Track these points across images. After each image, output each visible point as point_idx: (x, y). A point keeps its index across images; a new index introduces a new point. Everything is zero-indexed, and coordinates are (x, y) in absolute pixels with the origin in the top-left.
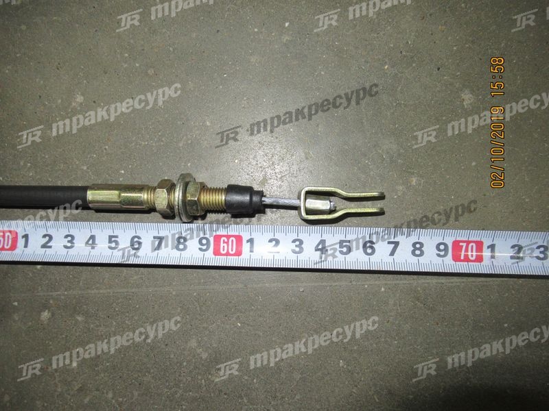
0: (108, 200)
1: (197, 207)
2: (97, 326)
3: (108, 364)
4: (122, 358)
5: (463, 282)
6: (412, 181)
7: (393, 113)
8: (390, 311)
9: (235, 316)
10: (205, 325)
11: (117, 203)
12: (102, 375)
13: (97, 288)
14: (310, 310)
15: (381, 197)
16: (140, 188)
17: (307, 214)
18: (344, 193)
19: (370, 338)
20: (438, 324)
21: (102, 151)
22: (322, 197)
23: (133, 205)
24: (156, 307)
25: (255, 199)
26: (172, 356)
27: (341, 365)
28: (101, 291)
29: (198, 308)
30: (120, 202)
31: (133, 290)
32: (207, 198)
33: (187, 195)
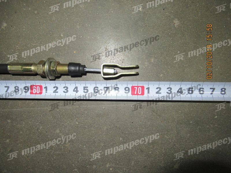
0: (17, 70)
1: (56, 73)
2: (17, 124)
3: (22, 140)
4: (28, 138)
5: (173, 104)
6: (152, 60)
7: (143, 30)
8: (142, 117)
9: (75, 119)
10: (63, 124)
11: (21, 71)
12: (20, 145)
13: (16, 108)
14: (107, 117)
15: (137, 67)
16: (31, 65)
17: (104, 75)
18: (120, 66)
19: (133, 128)
20: (162, 122)
21: (16, 48)
22: (111, 68)
23: (28, 72)
24: (42, 116)
25: (81, 68)
26: (49, 137)
27: (121, 140)
28: (18, 110)
29: (59, 117)
30: (22, 71)
31: (32, 109)
32: (60, 69)
33: (51, 67)
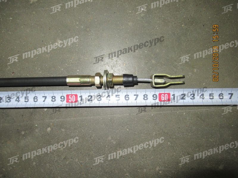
1: (112, 83)
2: (70, 133)
3: (75, 148)
4: (81, 145)
5: (216, 110)
6: (195, 70)
7: (186, 44)
8: (188, 122)
9: (126, 127)
10: (114, 131)
11: (79, 83)
12: (73, 152)
13: (70, 118)
14: (156, 123)
15: (183, 77)
16: (89, 77)
17: (155, 85)
18: (169, 76)
19: (180, 133)
20: (206, 126)
21: (69, 62)
22: (160, 78)
24: (94, 124)
25: (135, 79)
26: (101, 143)
27: (169, 144)
28: (72, 119)
29: (111, 124)
30: (80, 83)
31: (85, 118)
32: (115, 80)
33: (108, 78)
